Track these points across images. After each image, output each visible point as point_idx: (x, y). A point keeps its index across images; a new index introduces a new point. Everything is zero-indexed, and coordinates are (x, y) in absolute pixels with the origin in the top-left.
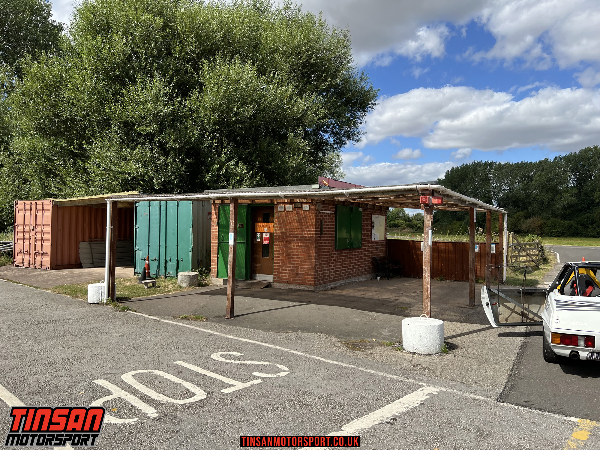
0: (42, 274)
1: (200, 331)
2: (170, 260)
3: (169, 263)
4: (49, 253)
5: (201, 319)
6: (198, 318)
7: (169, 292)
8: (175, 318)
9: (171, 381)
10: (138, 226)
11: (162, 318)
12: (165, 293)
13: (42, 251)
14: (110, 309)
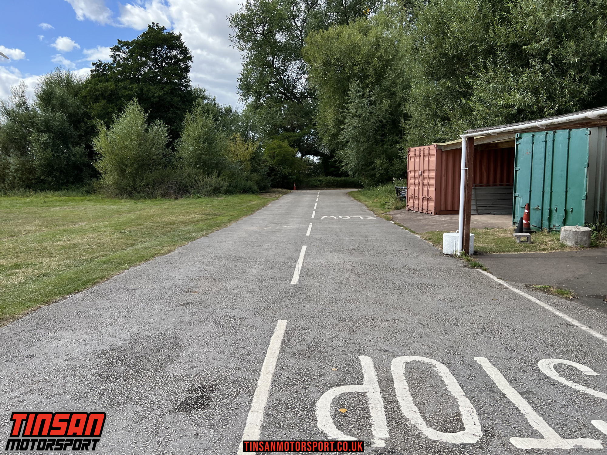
0: (425, 219)
1: (551, 313)
2: (556, 210)
3: (554, 214)
4: (434, 198)
5: (565, 295)
6: (561, 293)
7: (544, 250)
8: (529, 287)
9: (446, 389)
10: (518, 168)
11: (512, 285)
12: (539, 252)
13: (428, 196)
14: (460, 263)
